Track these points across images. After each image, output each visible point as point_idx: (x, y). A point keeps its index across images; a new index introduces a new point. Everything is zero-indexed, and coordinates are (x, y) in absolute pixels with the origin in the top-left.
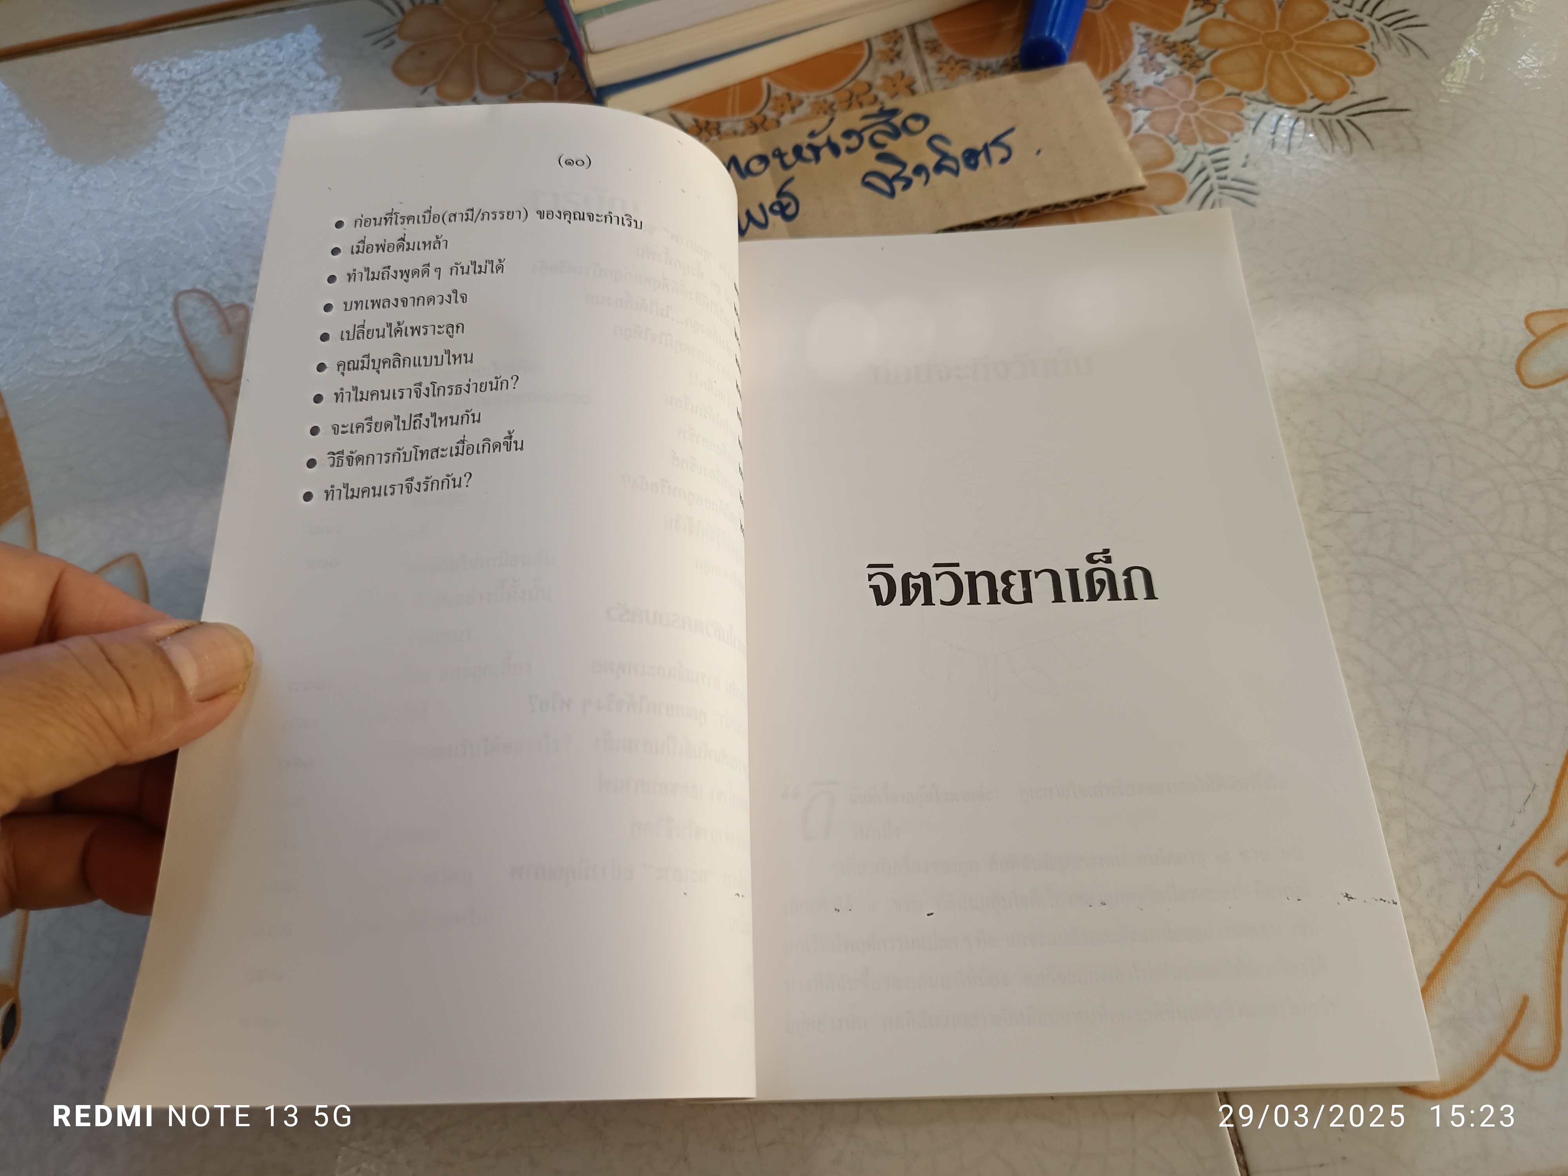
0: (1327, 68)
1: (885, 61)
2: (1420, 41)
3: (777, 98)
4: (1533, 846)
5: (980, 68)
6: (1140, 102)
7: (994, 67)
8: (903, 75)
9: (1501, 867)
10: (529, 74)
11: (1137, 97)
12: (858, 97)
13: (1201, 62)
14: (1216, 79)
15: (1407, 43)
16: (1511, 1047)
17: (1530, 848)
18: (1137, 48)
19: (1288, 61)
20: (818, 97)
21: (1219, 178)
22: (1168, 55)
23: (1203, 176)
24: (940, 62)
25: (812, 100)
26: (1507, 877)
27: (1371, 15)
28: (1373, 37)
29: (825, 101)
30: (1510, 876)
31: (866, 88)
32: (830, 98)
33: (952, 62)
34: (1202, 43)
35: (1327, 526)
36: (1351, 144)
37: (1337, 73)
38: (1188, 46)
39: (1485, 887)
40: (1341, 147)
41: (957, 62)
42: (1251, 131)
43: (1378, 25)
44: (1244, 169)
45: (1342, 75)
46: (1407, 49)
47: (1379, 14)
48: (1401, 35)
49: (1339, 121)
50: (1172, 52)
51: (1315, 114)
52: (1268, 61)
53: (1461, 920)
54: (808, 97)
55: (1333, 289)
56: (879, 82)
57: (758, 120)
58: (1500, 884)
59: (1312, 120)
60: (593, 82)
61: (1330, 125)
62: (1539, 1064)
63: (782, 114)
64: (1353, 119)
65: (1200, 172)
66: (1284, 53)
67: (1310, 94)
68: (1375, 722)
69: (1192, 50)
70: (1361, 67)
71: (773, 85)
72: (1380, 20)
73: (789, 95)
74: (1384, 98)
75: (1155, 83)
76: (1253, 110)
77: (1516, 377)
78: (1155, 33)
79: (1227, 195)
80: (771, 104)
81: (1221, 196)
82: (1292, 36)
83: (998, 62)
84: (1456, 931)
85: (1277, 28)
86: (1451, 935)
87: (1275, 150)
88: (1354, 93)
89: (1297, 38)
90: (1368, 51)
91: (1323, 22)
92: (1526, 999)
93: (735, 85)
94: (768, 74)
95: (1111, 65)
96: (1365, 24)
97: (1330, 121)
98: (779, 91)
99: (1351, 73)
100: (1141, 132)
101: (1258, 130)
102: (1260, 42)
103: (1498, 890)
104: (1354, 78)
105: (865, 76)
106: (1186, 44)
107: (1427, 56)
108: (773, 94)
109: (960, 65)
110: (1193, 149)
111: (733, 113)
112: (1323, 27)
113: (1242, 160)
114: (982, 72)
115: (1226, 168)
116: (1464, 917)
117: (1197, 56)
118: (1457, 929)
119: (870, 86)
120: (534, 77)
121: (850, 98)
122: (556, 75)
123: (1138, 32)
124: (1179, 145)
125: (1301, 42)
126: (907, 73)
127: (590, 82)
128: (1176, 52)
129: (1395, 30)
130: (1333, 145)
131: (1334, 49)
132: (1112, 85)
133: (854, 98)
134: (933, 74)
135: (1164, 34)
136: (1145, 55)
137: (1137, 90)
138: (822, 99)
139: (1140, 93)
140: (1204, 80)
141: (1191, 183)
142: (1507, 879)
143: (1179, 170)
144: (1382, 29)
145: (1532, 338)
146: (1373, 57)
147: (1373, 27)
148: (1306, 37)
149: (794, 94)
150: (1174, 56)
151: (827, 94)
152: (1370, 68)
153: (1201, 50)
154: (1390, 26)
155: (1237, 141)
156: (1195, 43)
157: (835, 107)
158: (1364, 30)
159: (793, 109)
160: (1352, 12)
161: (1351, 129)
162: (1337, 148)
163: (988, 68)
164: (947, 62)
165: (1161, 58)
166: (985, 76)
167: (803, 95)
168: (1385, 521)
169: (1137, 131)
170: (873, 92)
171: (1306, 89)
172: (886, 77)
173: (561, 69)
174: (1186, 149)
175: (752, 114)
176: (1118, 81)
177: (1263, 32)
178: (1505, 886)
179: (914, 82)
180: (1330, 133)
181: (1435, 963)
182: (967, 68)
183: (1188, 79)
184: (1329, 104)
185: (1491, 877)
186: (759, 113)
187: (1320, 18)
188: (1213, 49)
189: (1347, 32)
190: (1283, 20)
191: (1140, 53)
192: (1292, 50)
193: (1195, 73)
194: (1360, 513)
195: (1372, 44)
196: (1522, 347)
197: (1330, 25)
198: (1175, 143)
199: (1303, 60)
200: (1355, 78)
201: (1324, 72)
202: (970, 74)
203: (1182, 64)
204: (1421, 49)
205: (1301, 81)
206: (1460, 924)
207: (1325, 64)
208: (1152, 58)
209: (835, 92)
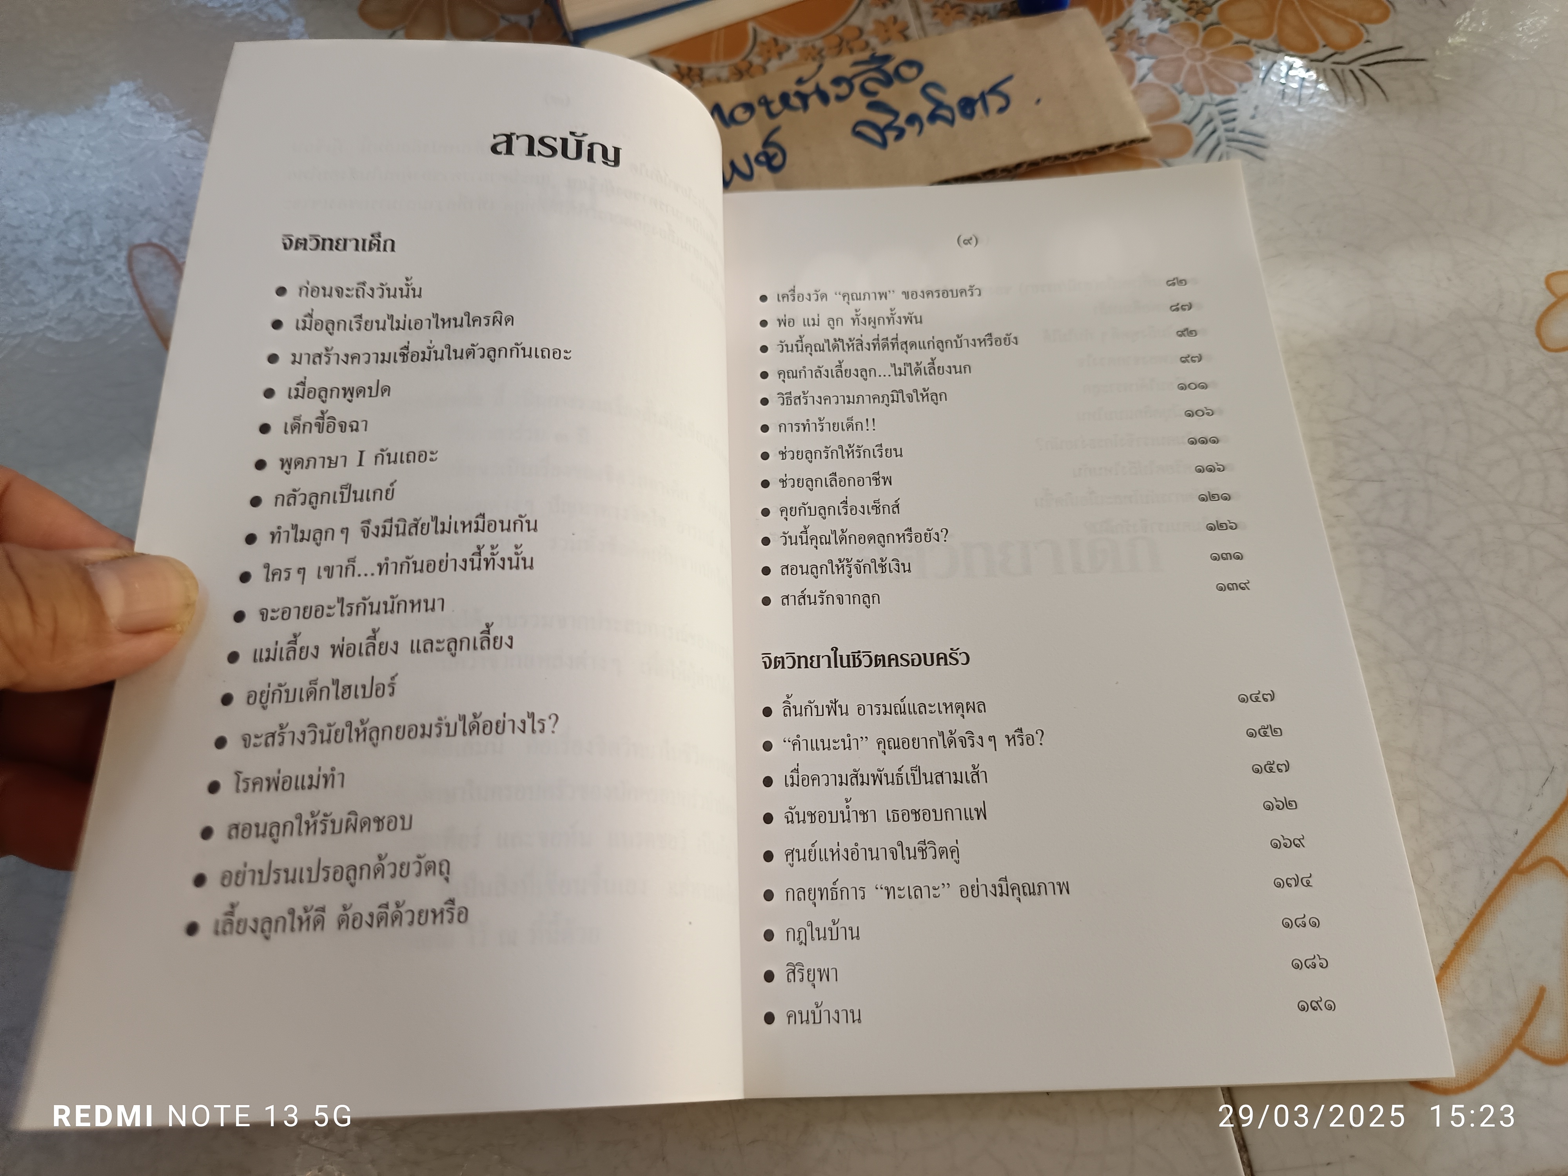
0: (1340, 16)
1: (877, 5)
3: (763, 43)
4: (1551, 831)
5: (977, 13)
6: (1144, 50)
7: (992, 12)
8: (895, 19)
9: (1518, 853)
10: (503, 18)
11: (1141, 45)
12: (848, 43)
13: (1207, 9)
14: (1223, 26)
16: (1527, 1041)
17: (1548, 833)
19: (1299, 8)
20: (806, 42)
21: (1227, 130)
23: (1210, 128)
24: (935, 6)
25: (800, 45)
26: (1524, 863)
29: (813, 47)
30: (1528, 862)
31: (857, 33)
32: (819, 44)
33: (948, 7)
35: (1338, 495)
36: (1364, 96)
37: (1350, 20)
39: (1501, 874)
40: (1354, 98)
41: (953, 7)
42: (1260, 82)
45: (1356, 22)
49: (1351, 71)
51: (1328, 64)
52: (1279, 7)
53: (1475, 908)
54: (796, 43)
55: (1345, 247)
56: (870, 27)
57: (744, 66)
58: (1518, 870)
59: (1324, 70)
60: (568, 24)
61: (1343, 75)
62: (1556, 1057)
63: (769, 60)
64: (1368, 69)
65: (1207, 124)
67: (1322, 43)
68: (1387, 701)
70: (1376, 14)
71: (759, 29)
73: (775, 40)
74: (1399, 48)
75: (1160, 30)
76: (1263, 60)
77: (1536, 340)
79: (1236, 148)
80: (757, 49)
81: (1228, 149)
83: (995, 6)
84: (1471, 920)
86: (1466, 923)
87: (1286, 101)
88: (1368, 41)
92: (1542, 990)
93: (719, 30)
94: (754, 18)
95: (1114, 11)
97: (1342, 71)
98: (765, 35)
99: (1363, 21)
100: (1145, 81)
101: (1266, 80)
103: (1515, 877)
104: (1367, 26)
105: (856, 20)
107: (1444, 4)
108: (759, 39)
109: (956, 9)
110: (1199, 99)
111: (717, 58)
113: (1251, 112)
114: (979, 17)
115: (1234, 120)
116: (1479, 905)
117: (1204, 2)
118: (1472, 918)
119: (861, 31)
120: (508, 20)
121: (840, 44)
122: (531, 18)
124: (1185, 95)
126: (900, 18)
127: (566, 25)
130: (1346, 96)
132: (1115, 32)
133: (844, 43)
134: (927, 19)
136: (1150, 2)
137: (1142, 38)
138: (810, 44)
139: (1144, 41)
140: (1211, 27)
141: (1197, 135)
142: (1524, 865)
143: (1185, 122)
145: (1553, 299)
146: (1388, 4)
149: (781, 39)
150: (1179, 2)
151: (817, 39)
152: (1385, 16)
155: (1245, 92)
157: (824, 53)
159: (780, 55)
162: (1350, 99)
163: (985, 13)
164: (942, 7)
166: (982, 22)
167: (790, 40)
168: (1399, 490)
169: (1141, 80)
170: (865, 37)
171: (1319, 37)
172: (878, 22)
173: (536, 13)
174: (1192, 99)
175: (737, 60)
176: (1121, 28)
178: (1522, 872)
179: (907, 28)
180: (1343, 83)
181: (1448, 953)
182: (963, 12)
183: (1194, 27)
184: (1342, 53)
185: (1509, 863)
186: (744, 59)
193: (1202, 20)
194: (1373, 481)
196: (1542, 309)
198: (1181, 93)
199: (1316, 8)
200: (1369, 26)
201: (1336, 20)
202: (966, 19)
203: (1187, 10)
205: (1312, 28)
206: (1476, 912)
207: (1337, 10)
208: (1157, 3)
209: (823, 37)
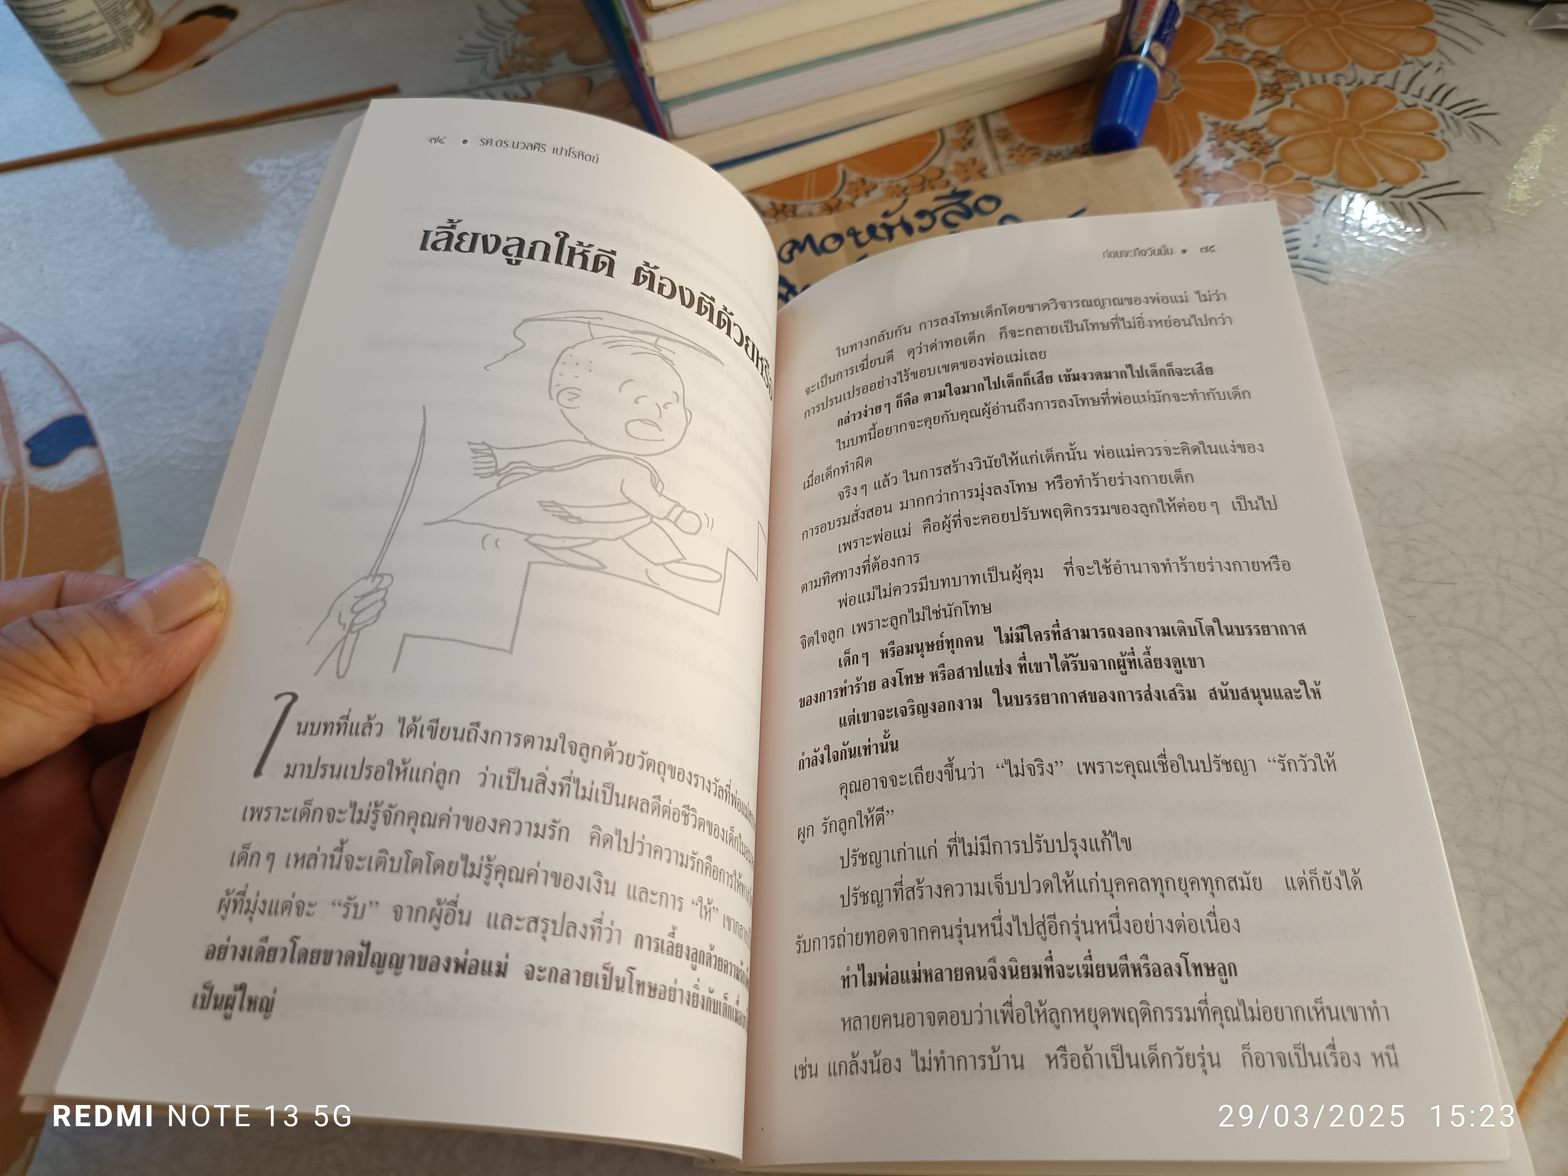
0: (1397, 154)
1: (957, 149)
2: (1491, 129)
3: (852, 183)
5: (1051, 154)
6: (1210, 186)
7: (1065, 153)
8: (974, 161)
11: (1206, 181)
12: (930, 181)
13: (1269, 149)
14: (1285, 165)
15: (1478, 131)
18: (1205, 136)
19: (1357, 148)
20: (892, 182)
22: (1236, 142)
24: (1011, 149)
25: (886, 184)
27: (1440, 105)
28: (1442, 125)
29: (899, 186)
31: (938, 173)
32: (904, 183)
33: (1024, 150)
34: (1272, 130)
36: (1424, 226)
37: (1407, 158)
38: (1257, 134)
41: (1028, 150)
42: (1321, 214)
43: (1448, 113)
44: (1315, 249)
45: (1413, 160)
46: (1477, 136)
47: (1448, 103)
48: (1470, 122)
49: (1410, 204)
50: (1241, 140)
51: (1387, 197)
52: (1337, 147)
54: (882, 182)
56: (950, 168)
57: (833, 202)
59: (1384, 202)
61: (1402, 207)
63: (856, 197)
64: (1425, 202)
66: (1353, 140)
67: (1380, 178)
69: (1261, 137)
70: (1431, 152)
71: (848, 171)
72: (1449, 109)
73: (863, 180)
74: (1456, 182)
75: (1224, 167)
76: (1323, 194)
78: (1224, 122)
79: (1299, 274)
80: (845, 188)
82: (1361, 124)
83: (1069, 150)
85: (1345, 117)
87: (1347, 231)
88: (1425, 178)
89: (1366, 126)
90: (1438, 138)
91: (1391, 111)
93: (812, 171)
94: (842, 161)
95: (1180, 150)
96: (1435, 113)
97: (1401, 203)
98: (853, 176)
99: (1419, 159)
101: (1327, 212)
102: (1329, 130)
104: (1424, 163)
105: (937, 163)
106: (1254, 132)
107: (1498, 143)
108: (848, 180)
109: (1030, 152)
111: (808, 197)
112: (1391, 116)
114: (1053, 158)
115: (1297, 248)
117: (1266, 143)
119: (942, 172)
121: (923, 183)
123: (1206, 119)
125: (1370, 130)
126: (978, 160)
128: (1245, 139)
129: (1465, 118)
131: (1404, 136)
132: (1182, 169)
133: (927, 182)
134: (1004, 161)
135: (1233, 123)
136: (1214, 143)
137: (1205, 174)
138: (895, 183)
139: (1208, 178)
140: (1273, 166)
144: (1452, 118)
146: (1444, 144)
147: (1443, 115)
148: (1375, 125)
149: (868, 179)
150: (1243, 143)
151: (901, 179)
152: (1441, 154)
153: (1269, 137)
154: (1459, 114)
155: (1307, 223)
156: (1264, 131)
157: (908, 191)
158: (1433, 119)
159: (867, 193)
160: (1421, 102)
161: (1423, 212)
163: (1058, 154)
164: (1018, 150)
165: (1229, 144)
166: (1056, 161)
167: (876, 180)
170: (946, 176)
171: (1377, 174)
172: (958, 163)
175: (827, 197)
176: (1187, 166)
177: (1331, 121)
179: (985, 168)
180: (1402, 214)
182: (1038, 154)
183: (1257, 165)
184: (1400, 188)
186: (834, 197)
187: (1389, 107)
188: (1280, 137)
189: (1415, 120)
190: (1351, 109)
191: (1210, 140)
192: (1361, 137)
193: (1263, 159)
195: (1442, 131)
197: (1398, 114)
199: (1372, 147)
200: (1427, 164)
201: (1394, 158)
202: (1041, 159)
203: (1251, 150)
204: (1492, 136)
205: (1371, 167)
207: (1395, 150)
208: (1221, 145)
209: (907, 177)
